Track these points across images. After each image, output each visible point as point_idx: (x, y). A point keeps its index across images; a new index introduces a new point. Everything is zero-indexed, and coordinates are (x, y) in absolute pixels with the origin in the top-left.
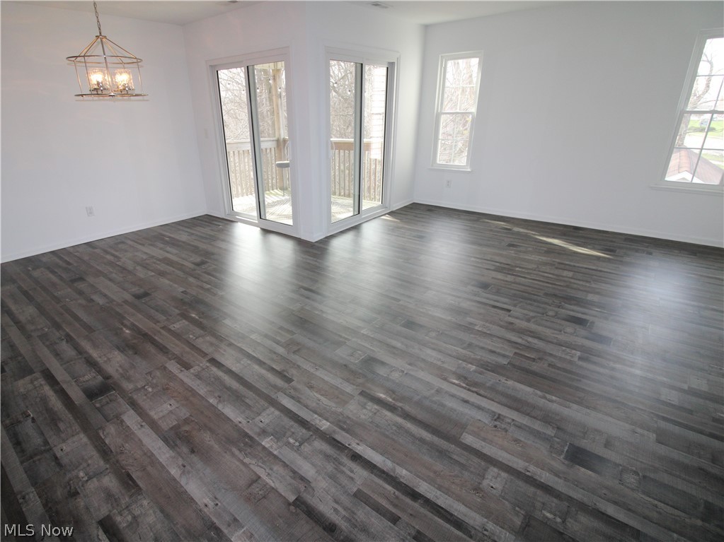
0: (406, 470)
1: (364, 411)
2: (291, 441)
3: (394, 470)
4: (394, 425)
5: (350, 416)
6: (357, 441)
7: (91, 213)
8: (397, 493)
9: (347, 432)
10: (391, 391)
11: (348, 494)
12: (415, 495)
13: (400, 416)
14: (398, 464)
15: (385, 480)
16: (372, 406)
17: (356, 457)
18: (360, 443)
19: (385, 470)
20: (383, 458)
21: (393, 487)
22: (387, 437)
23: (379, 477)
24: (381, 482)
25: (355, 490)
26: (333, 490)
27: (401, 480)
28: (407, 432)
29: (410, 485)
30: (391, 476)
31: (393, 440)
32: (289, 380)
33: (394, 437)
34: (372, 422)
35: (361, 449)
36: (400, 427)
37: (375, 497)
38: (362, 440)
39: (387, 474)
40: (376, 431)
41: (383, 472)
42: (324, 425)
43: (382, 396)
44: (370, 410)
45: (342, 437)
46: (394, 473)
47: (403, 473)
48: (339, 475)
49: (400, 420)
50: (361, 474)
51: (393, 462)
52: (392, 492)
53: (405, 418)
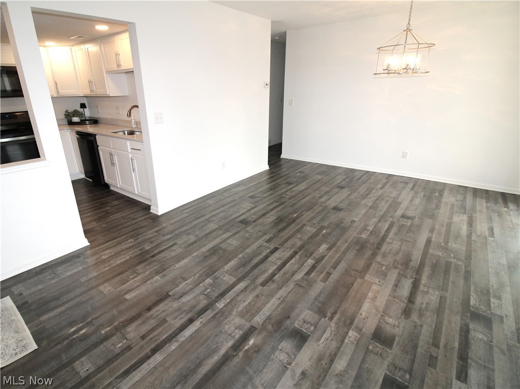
0: (175, 349)
1: (233, 328)
2: (208, 291)
3: (176, 341)
4: (217, 347)
5: (228, 319)
6: (204, 322)
7: (405, 156)
8: (159, 341)
9: (212, 317)
10: (257, 349)
11: (166, 316)
12: (154, 351)
13: (227, 353)
14: (181, 344)
15: (170, 335)
16: (238, 334)
17: (191, 321)
18: (201, 324)
19: (178, 336)
20: (187, 336)
21: (164, 339)
22: (206, 340)
23: (173, 333)
24: (170, 332)
25: (168, 320)
26: (171, 309)
27: (168, 345)
28: (210, 355)
29: (163, 349)
30: (172, 339)
31: (202, 345)
32: (263, 284)
33: (205, 346)
34: (221, 332)
35: (197, 325)
36: (215, 351)
37: (160, 329)
38: (204, 325)
39: (174, 337)
40: (212, 334)
41: (176, 335)
42: (220, 305)
43: (251, 342)
44: (233, 332)
45: (209, 314)
46: (175, 341)
47: (173, 346)
48: (180, 312)
49: (222, 351)
50: (178, 323)
51: (183, 342)
52: (161, 338)
53: (224, 356)
